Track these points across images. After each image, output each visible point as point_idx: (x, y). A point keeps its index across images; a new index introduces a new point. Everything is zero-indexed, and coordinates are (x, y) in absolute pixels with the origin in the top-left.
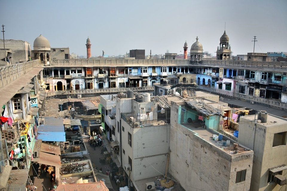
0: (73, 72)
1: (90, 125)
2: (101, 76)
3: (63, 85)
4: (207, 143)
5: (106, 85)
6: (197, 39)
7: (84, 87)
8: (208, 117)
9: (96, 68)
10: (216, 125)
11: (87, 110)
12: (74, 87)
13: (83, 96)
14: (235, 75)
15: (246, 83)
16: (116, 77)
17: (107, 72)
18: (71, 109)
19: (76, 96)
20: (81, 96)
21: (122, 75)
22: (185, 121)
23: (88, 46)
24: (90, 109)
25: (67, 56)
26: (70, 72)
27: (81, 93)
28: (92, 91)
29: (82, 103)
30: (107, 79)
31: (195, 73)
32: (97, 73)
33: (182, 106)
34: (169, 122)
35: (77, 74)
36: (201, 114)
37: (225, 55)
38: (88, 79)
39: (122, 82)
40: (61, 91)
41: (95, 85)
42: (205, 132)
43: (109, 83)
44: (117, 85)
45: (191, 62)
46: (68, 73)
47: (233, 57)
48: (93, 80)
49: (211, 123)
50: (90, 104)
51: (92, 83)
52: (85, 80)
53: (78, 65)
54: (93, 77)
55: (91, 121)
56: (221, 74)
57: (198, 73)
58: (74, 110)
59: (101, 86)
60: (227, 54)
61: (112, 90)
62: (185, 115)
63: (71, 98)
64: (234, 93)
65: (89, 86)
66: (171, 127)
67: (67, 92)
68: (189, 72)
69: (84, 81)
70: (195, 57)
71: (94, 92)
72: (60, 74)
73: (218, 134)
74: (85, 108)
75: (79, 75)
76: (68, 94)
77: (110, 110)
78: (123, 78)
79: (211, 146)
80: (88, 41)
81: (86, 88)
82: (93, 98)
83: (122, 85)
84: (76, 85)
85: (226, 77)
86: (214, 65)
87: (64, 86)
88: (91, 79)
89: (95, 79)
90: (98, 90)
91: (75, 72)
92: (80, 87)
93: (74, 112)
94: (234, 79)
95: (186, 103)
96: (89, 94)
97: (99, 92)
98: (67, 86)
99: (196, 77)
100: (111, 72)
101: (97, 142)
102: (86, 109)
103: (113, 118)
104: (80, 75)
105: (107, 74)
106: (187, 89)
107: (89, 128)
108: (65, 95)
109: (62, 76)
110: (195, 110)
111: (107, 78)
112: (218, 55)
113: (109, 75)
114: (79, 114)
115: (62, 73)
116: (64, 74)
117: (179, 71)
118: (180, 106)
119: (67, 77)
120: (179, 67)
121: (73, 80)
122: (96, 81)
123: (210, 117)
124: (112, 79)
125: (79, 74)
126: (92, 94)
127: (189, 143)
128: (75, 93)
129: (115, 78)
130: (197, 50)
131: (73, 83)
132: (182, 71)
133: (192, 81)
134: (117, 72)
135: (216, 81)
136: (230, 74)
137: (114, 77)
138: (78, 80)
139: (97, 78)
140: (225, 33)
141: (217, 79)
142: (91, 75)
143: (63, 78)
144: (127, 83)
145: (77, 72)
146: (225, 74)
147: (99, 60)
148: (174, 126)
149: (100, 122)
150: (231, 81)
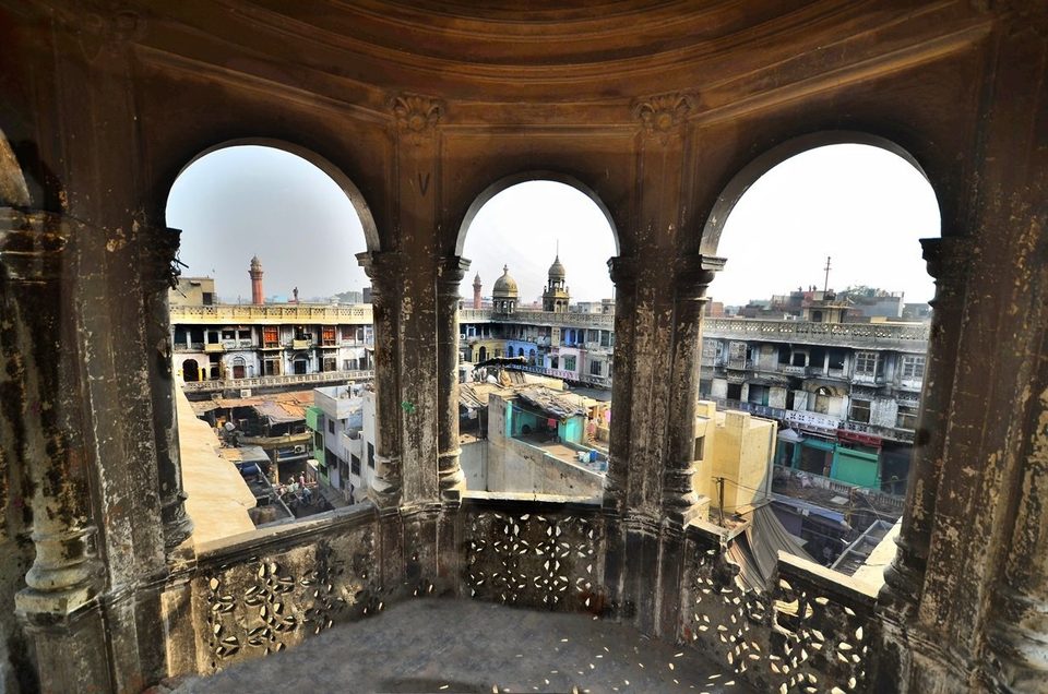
0: (228, 337)
1: (279, 460)
2: (300, 345)
3: (200, 367)
4: (572, 467)
5: (313, 365)
6: (505, 270)
7: (256, 370)
8: (564, 419)
9: (286, 327)
10: (578, 434)
11: (271, 423)
12: (231, 372)
13: (255, 392)
14: (581, 340)
15: (603, 356)
16: (337, 346)
17: (314, 336)
18: (223, 424)
19: (237, 394)
20: (249, 392)
21: (351, 342)
22: (518, 431)
23: (255, 275)
24: (278, 421)
25: (208, 298)
26: (220, 336)
27: (251, 385)
28: (277, 380)
29: (254, 410)
30: (314, 352)
31: (503, 338)
32: (290, 338)
33: (513, 401)
34: (484, 435)
35: (238, 342)
36: (551, 415)
37: (559, 303)
38: (269, 353)
39: (351, 357)
40: (196, 384)
41: (286, 367)
42: (560, 449)
43: (321, 360)
44: (340, 364)
45: (495, 316)
46: (213, 340)
47: (571, 307)
48: (280, 355)
49: (570, 432)
50: (277, 410)
51: (278, 362)
52: (260, 354)
53: (242, 319)
54: (281, 348)
55: (280, 450)
56: (555, 340)
57: (508, 338)
58: (233, 427)
59: (300, 368)
60: (562, 301)
61: (328, 375)
62: (517, 420)
63: (224, 398)
64: (581, 375)
65: (270, 368)
66: (491, 445)
67: (210, 386)
68: (491, 336)
69: (258, 358)
70: (503, 304)
71: (283, 383)
72: (192, 341)
73: (586, 451)
74: (265, 420)
75: (242, 343)
76: (212, 389)
77: (343, 421)
78: (354, 350)
79: (581, 472)
80: (254, 263)
81: (262, 373)
82: (281, 397)
83: (351, 365)
84: (235, 368)
85: (564, 345)
86: (542, 322)
87: (204, 370)
88: (277, 352)
89: (286, 353)
90: (293, 378)
91: (233, 337)
92: (248, 370)
93: (232, 431)
94: (581, 348)
95: (519, 395)
96: (270, 388)
97: (297, 381)
98: (212, 370)
99: (506, 345)
100: (324, 335)
101: (301, 498)
102: (268, 422)
103: (354, 436)
104: (246, 343)
105: (315, 342)
106: (507, 370)
107: (276, 465)
108: (207, 392)
109: (197, 345)
110: (538, 408)
111: (316, 349)
112: (545, 302)
113: (320, 343)
114: (246, 435)
115: (197, 339)
116: (203, 341)
117: (471, 334)
118: (510, 402)
119: (211, 348)
120: (471, 325)
121: (228, 356)
122: (287, 357)
123: (569, 421)
124: (327, 350)
125: (243, 340)
126: (278, 387)
127: (533, 473)
128: (234, 386)
129: (334, 350)
130: (508, 291)
131: (228, 362)
132: (478, 333)
133: (497, 352)
134: (339, 336)
135: (546, 353)
136: (573, 340)
137: (332, 347)
138: (239, 354)
139: (290, 349)
140: (557, 260)
141: (548, 349)
142: (277, 344)
143: (201, 350)
144: (363, 361)
145: (237, 336)
146: (563, 339)
147: (295, 309)
148: (497, 443)
149: (303, 451)
150: (574, 352)
